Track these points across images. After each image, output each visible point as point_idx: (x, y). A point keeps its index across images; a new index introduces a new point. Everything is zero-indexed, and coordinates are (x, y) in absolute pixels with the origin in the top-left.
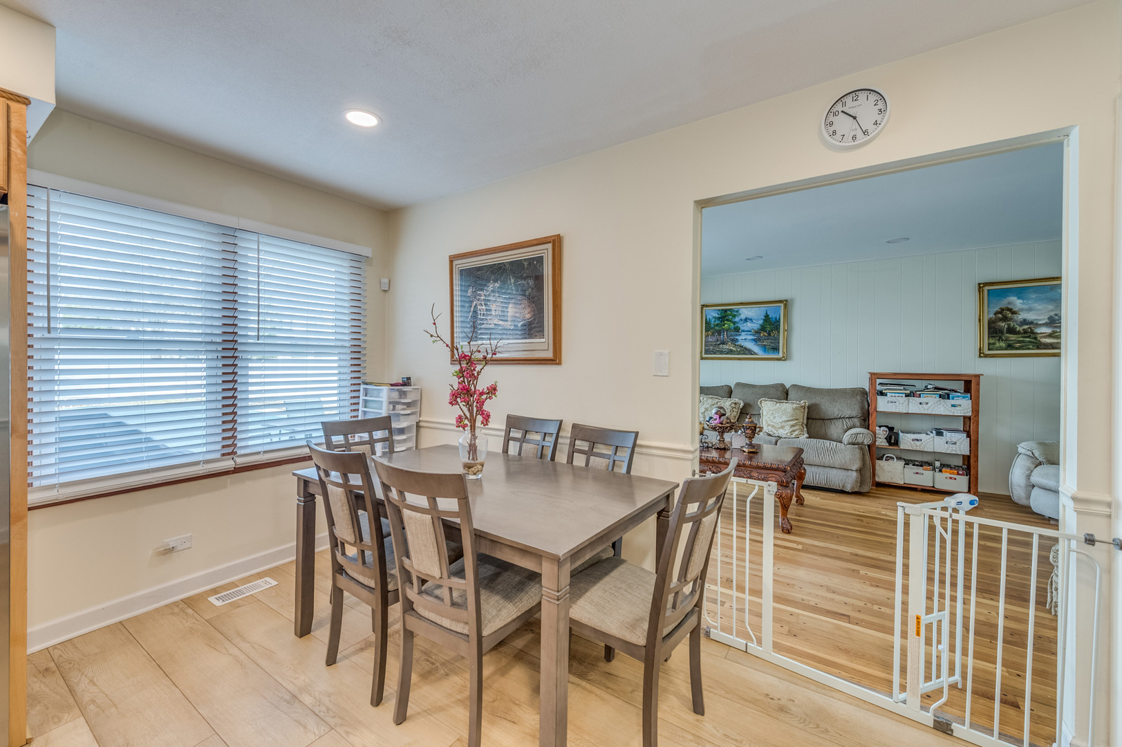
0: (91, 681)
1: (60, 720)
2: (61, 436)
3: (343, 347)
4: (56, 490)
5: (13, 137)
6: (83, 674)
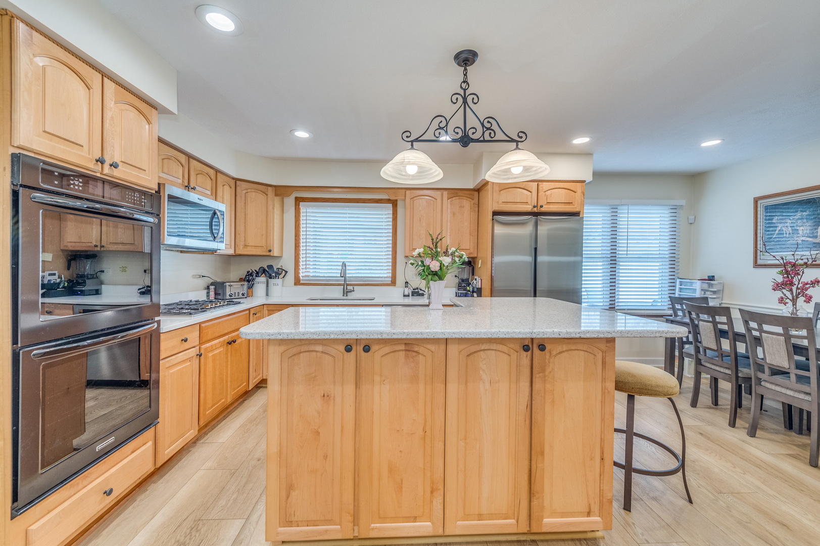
3: (664, 258)
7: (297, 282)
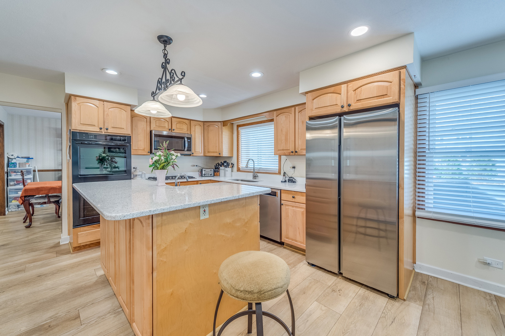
0: (433, 298)
1: (416, 302)
2: (473, 200)
4: (432, 214)
5: (402, 82)
6: (433, 293)
7: (239, 170)
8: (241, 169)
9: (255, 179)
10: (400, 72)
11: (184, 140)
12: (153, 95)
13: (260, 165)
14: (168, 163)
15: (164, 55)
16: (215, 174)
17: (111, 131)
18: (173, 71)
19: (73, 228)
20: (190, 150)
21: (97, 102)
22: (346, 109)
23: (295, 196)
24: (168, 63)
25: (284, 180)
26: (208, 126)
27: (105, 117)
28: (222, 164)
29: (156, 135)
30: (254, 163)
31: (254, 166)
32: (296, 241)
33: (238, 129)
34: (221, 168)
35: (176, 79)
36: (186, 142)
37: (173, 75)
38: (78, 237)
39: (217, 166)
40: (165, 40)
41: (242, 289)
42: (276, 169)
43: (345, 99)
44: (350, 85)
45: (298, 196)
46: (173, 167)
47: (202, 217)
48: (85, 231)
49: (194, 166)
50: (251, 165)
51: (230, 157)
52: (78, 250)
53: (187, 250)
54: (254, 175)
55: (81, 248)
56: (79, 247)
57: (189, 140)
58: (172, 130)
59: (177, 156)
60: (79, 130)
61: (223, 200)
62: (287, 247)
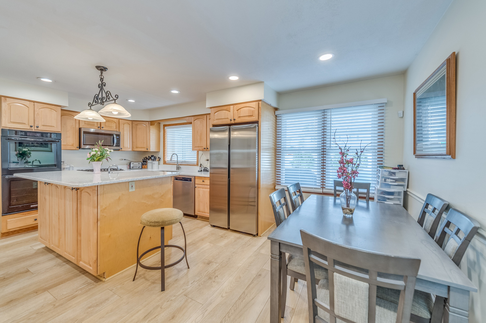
7: (165, 163)
8: (167, 162)
9: (178, 170)
10: (259, 103)
11: (113, 136)
12: (90, 106)
13: (185, 158)
14: (103, 157)
15: (101, 79)
16: (143, 166)
17: (42, 129)
18: (108, 92)
19: (2, 216)
20: (119, 146)
21: (27, 103)
22: (233, 122)
23: (204, 180)
24: (105, 85)
25: (200, 170)
26: (137, 125)
27: (35, 116)
28: (150, 158)
29: (85, 132)
30: (177, 157)
31: (177, 159)
32: (205, 212)
33: (164, 128)
34: (148, 161)
35: (111, 99)
36: (114, 138)
37: (108, 95)
38: (7, 224)
39: (145, 160)
40: (102, 69)
41: (153, 221)
42: (195, 161)
43: (232, 115)
44: (235, 106)
45: (206, 181)
46: (107, 159)
47: (131, 190)
48: (15, 218)
49: (123, 160)
50: (175, 159)
51: (157, 152)
52: (6, 236)
53: (120, 210)
54: (177, 167)
55: (9, 234)
56: (7, 233)
57: (117, 136)
58: (101, 127)
59: (110, 152)
60: (9, 128)
61: (144, 179)
62: (199, 219)
